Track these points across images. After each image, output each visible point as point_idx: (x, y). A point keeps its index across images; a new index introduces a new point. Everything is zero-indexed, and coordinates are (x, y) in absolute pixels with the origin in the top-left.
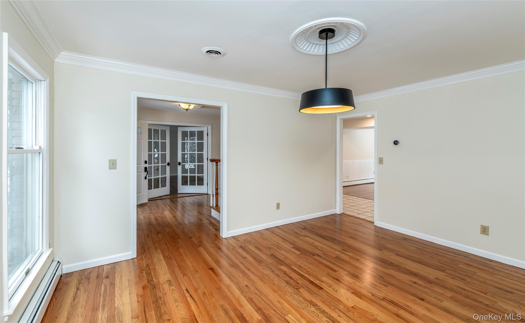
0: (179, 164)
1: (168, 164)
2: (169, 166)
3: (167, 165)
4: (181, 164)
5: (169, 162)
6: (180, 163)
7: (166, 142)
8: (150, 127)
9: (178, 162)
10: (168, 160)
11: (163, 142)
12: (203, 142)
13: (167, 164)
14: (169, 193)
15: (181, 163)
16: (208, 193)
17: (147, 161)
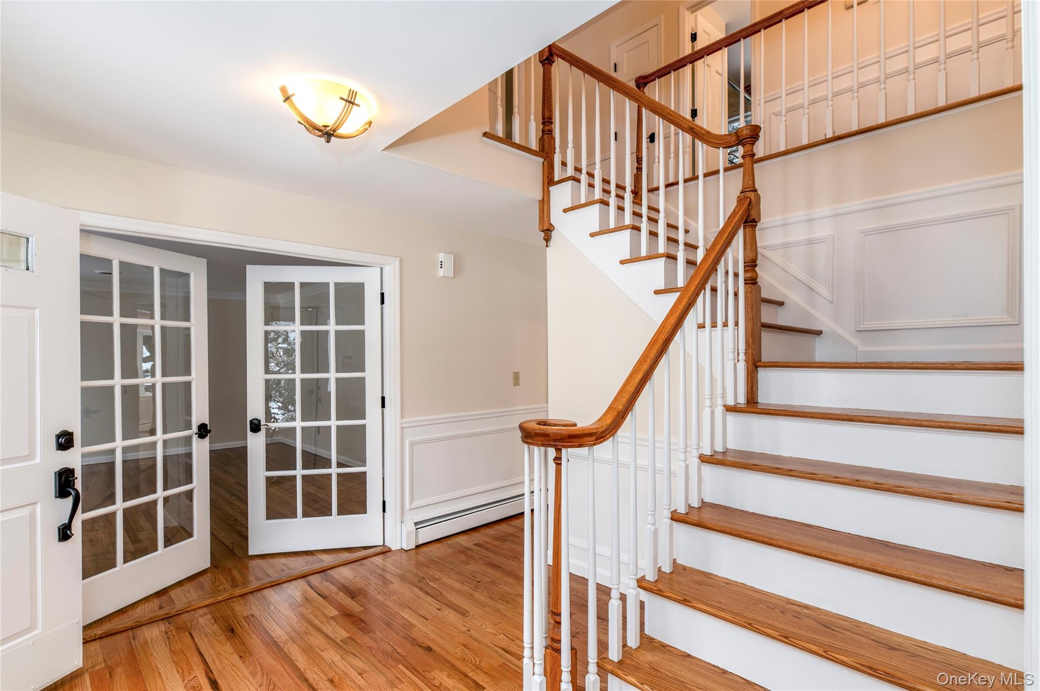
0: (256, 427)
1: (203, 431)
2: (207, 439)
3: (195, 437)
4: (263, 428)
5: (207, 423)
6: (259, 421)
7: (188, 329)
8: (98, 249)
9: (249, 418)
10: (200, 413)
11: (171, 328)
12: (363, 332)
13: (195, 429)
14: (207, 564)
15: (263, 422)
16: (386, 544)
17: (71, 434)
